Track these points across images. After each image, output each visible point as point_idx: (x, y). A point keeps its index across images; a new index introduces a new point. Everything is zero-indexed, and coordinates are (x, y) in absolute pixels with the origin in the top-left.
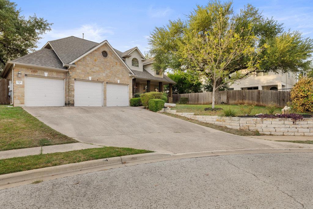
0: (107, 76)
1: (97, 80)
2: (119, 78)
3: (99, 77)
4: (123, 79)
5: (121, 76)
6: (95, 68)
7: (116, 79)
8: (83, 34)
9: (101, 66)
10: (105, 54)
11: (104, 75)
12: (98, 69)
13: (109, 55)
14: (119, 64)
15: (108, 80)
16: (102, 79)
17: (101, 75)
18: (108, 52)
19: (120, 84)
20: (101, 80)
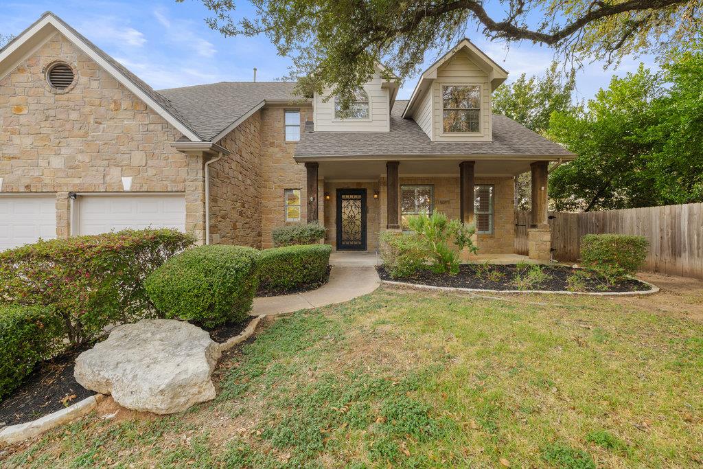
0: (72, 167)
1: (27, 187)
2: (125, 169)
3: (36, 174)
4: (151, 172)
5: (138, 158)
6: (16, 140)
7: (115, 172)
8: (255, 70)
9: (44, 131)
10: (60, 75)
11: (57, 162)
12: (27, 141)
13: (81, 78)
14: (126, 104)
15: (77, 181)
16: (47, 181)
17: (43, 163)
18: (74, 65)
19: (135, 194)
20: (46, 185)
